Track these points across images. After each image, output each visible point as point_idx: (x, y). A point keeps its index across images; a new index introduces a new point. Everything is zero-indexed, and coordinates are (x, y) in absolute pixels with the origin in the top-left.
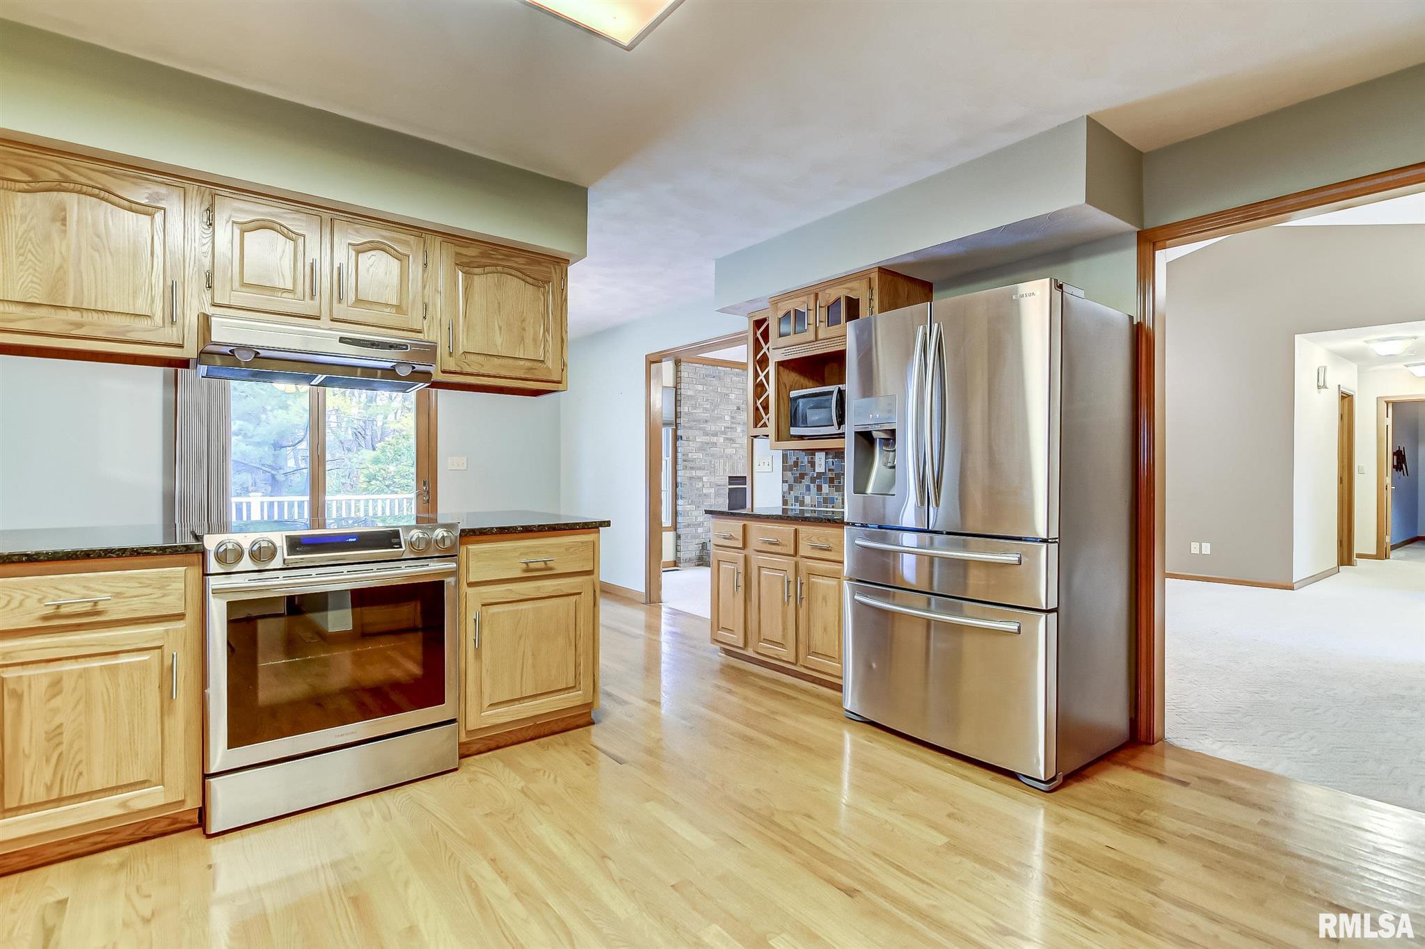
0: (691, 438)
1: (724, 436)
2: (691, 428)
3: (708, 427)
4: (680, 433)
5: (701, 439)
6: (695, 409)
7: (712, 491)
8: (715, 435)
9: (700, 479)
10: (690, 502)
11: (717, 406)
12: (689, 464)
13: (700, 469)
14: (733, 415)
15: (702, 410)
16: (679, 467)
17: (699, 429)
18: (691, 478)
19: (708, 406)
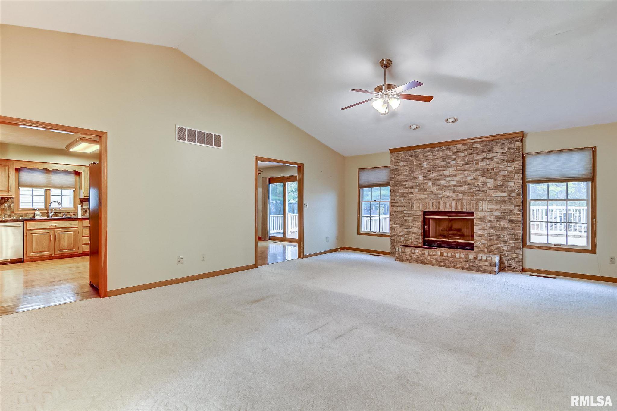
0: (396, 191)
1: (418, 188)
2: (396, 185)
3: (407, 184)
5: (402, 190)
6: (399, 175)
7: (410, 218)
8: (412, 187)
9: (402, 212)
10: (396, 223)
11: (413, 172)
12: (395, 205)
13: (402, 206)
14: (425, 175)
15: (403, 175)
17: (401, 186)
18: (396, 211)
19: (407, 173)
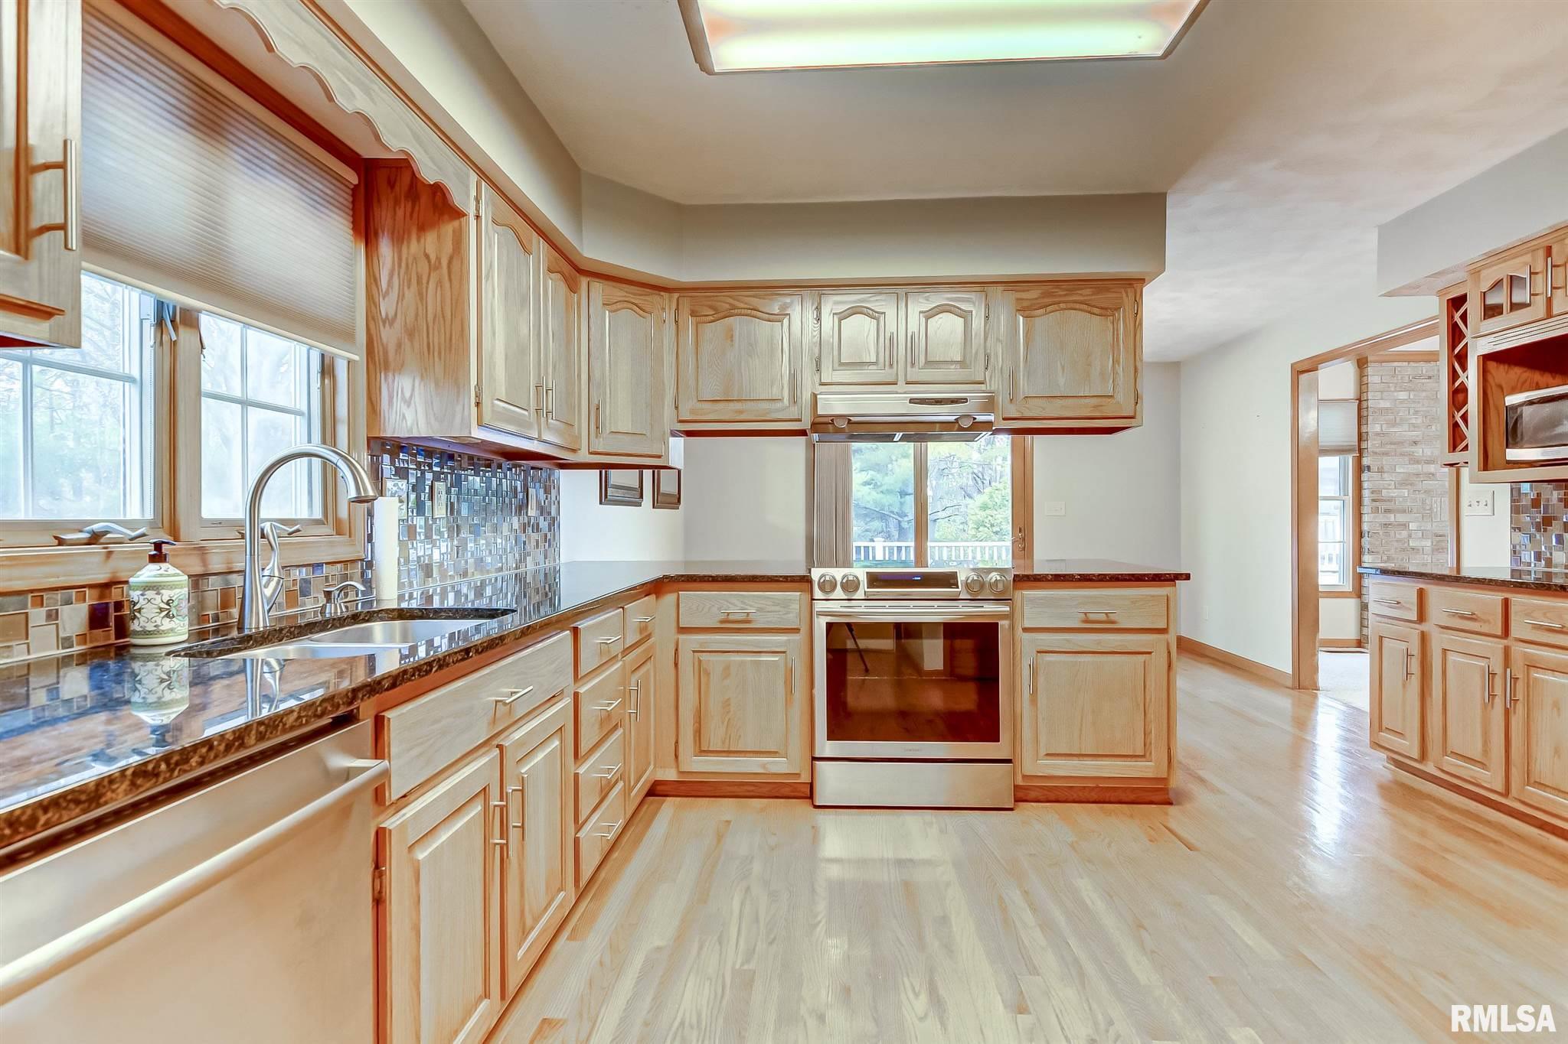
0: (1386, 469)
2: (1386, 454)
3: (1418, 451)
4: (1365, 461)
5: (1403, 468)
6: (1393, 426)
7: (1427, 543)
9: (1404, 526)
10: (1385, 558)
12: (1383, 506)
13: (1404, 511)
15: (1406, 427)
16: (1365, 510)
17: (1401, 455)
18: (1386, 525)
19: (1419, 421)
